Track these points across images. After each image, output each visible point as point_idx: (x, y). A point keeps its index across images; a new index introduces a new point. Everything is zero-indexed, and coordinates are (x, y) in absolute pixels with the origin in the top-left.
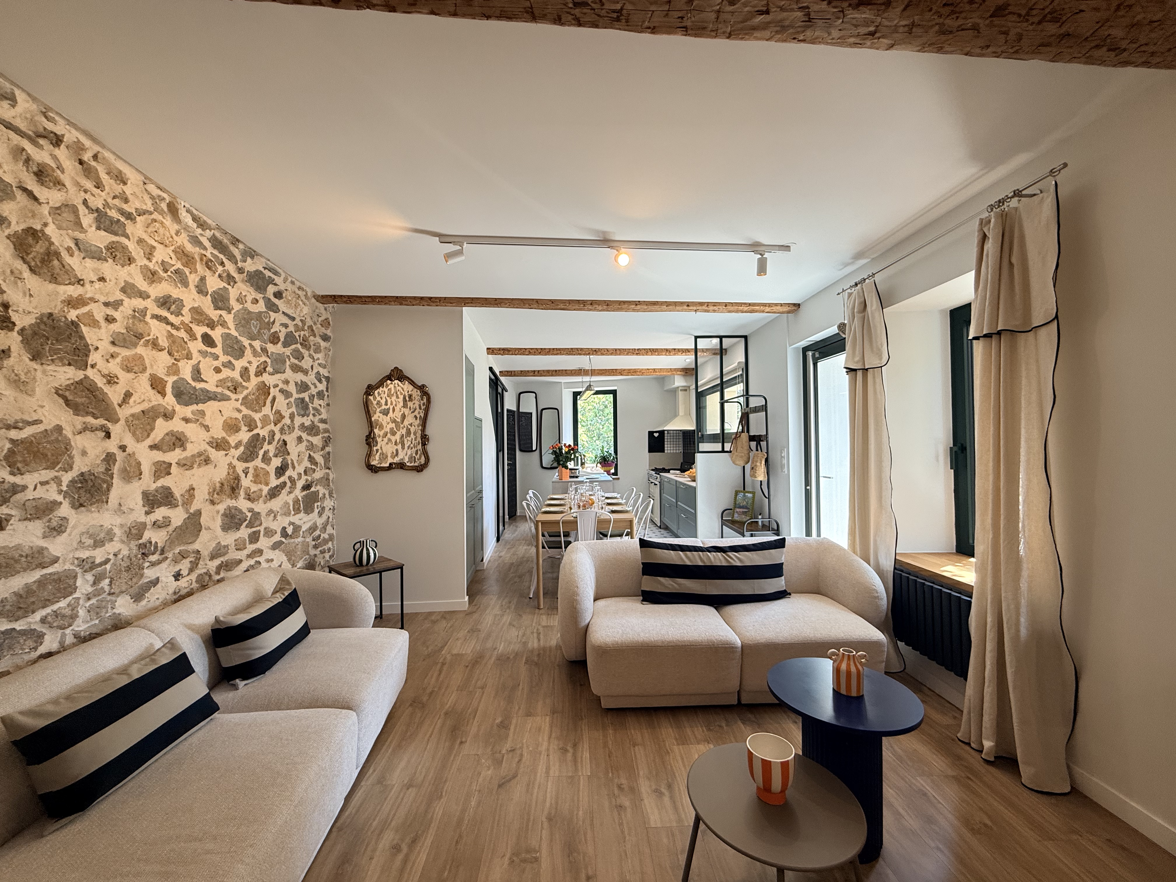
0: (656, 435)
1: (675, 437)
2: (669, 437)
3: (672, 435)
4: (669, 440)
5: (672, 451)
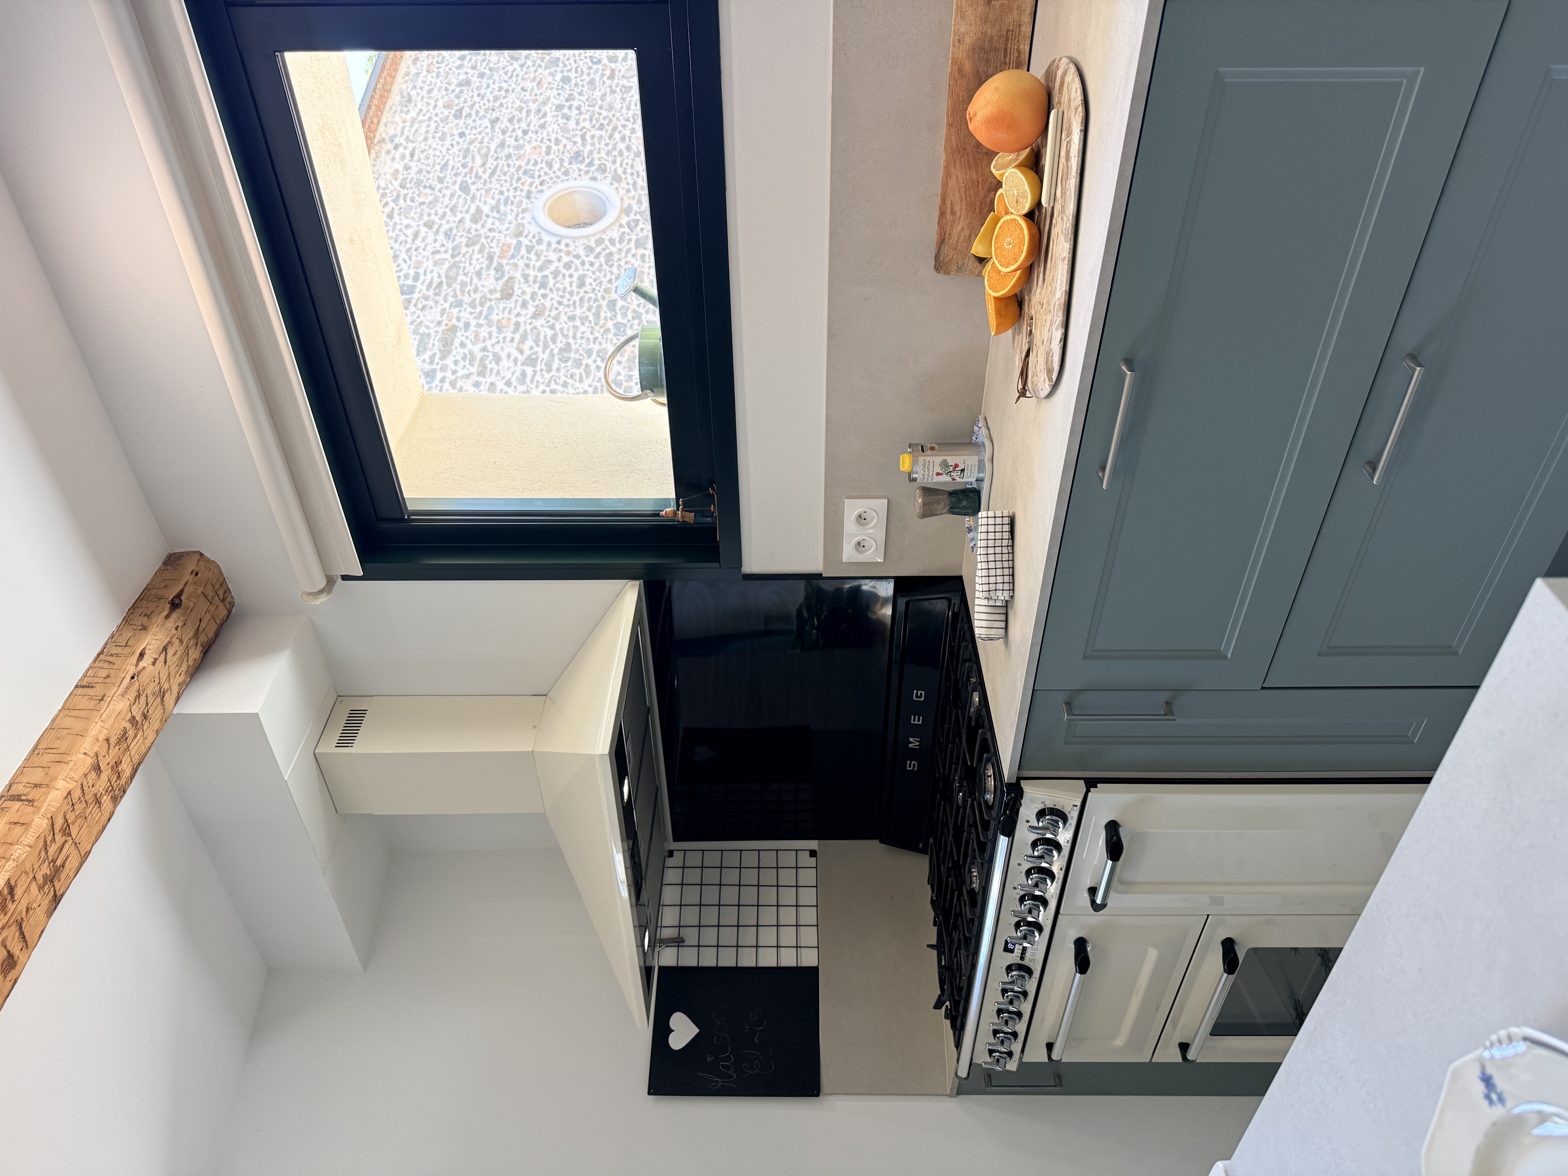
1: (710, 893)
2: (709, 936)
3: (691, 916)
4: (728, 936)
5: (809, 916)
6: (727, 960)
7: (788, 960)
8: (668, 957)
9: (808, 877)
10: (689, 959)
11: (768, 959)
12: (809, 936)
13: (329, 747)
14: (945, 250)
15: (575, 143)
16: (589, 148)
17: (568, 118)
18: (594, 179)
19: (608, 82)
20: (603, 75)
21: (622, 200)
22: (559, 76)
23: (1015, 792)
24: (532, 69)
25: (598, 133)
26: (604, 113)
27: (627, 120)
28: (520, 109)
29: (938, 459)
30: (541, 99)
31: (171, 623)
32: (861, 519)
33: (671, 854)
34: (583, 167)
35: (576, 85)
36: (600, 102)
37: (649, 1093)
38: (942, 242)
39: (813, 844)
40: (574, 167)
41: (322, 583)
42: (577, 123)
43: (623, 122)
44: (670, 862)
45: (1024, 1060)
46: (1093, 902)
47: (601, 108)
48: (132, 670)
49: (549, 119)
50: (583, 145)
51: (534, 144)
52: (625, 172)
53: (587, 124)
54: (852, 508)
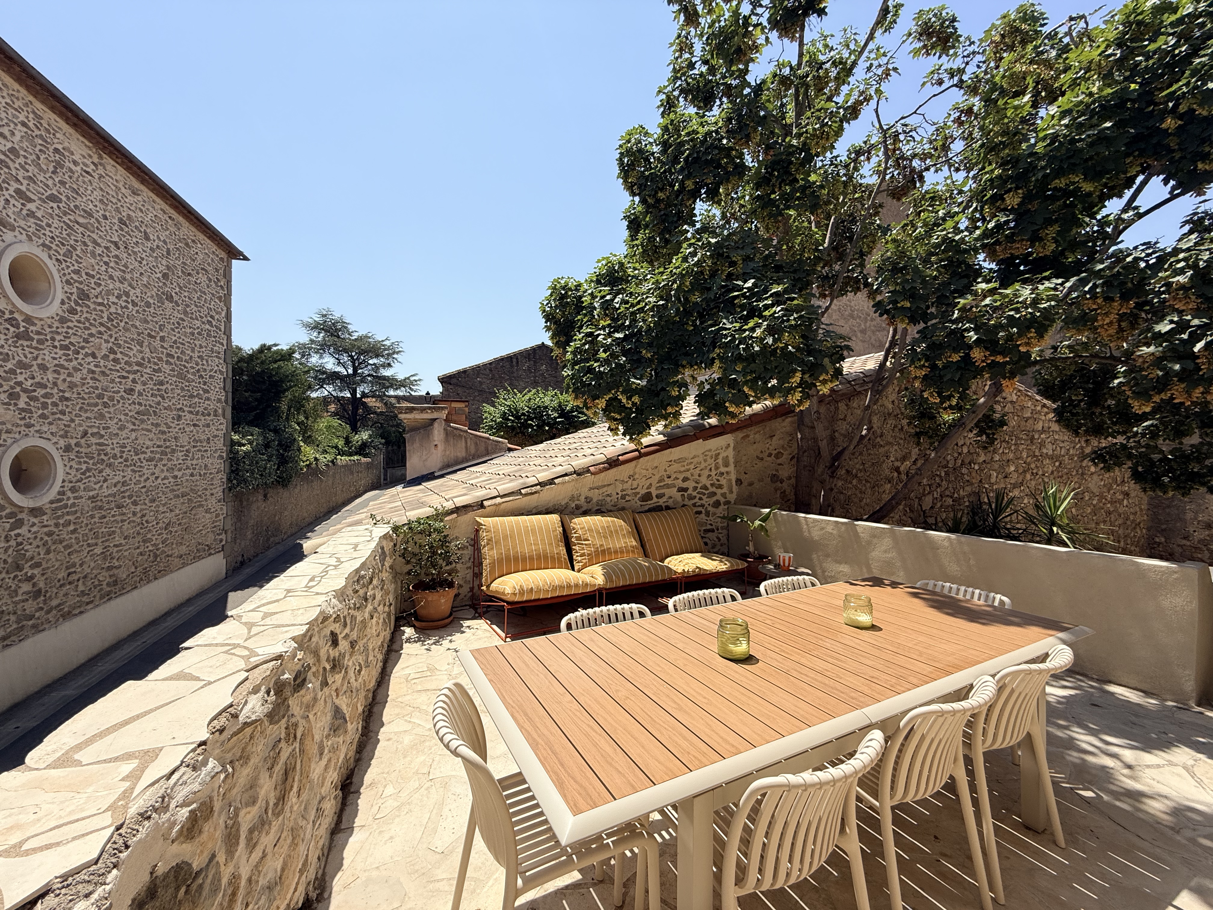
15: (97, 297)
16: (92, 306)
17: (119, 297)
18: (63, 303)
19: (146, 332)
20: (152, 330)
21: (41, 319)
22: (152, 301)
24: (156, 285)
25: (105, 315)
26: (122, 324)
27: (116, 339)
28: (125, 266)
30: (134, 283)
34: (74, 297)
35: (144, 311)
36: (130, 323)
40: (75, 290)
42: (113, 303)
43: (114, 336)
47: (126, 323)
49: (118, 284)
50: (95, 303)
51: (97, 267)
53: (113, 310)
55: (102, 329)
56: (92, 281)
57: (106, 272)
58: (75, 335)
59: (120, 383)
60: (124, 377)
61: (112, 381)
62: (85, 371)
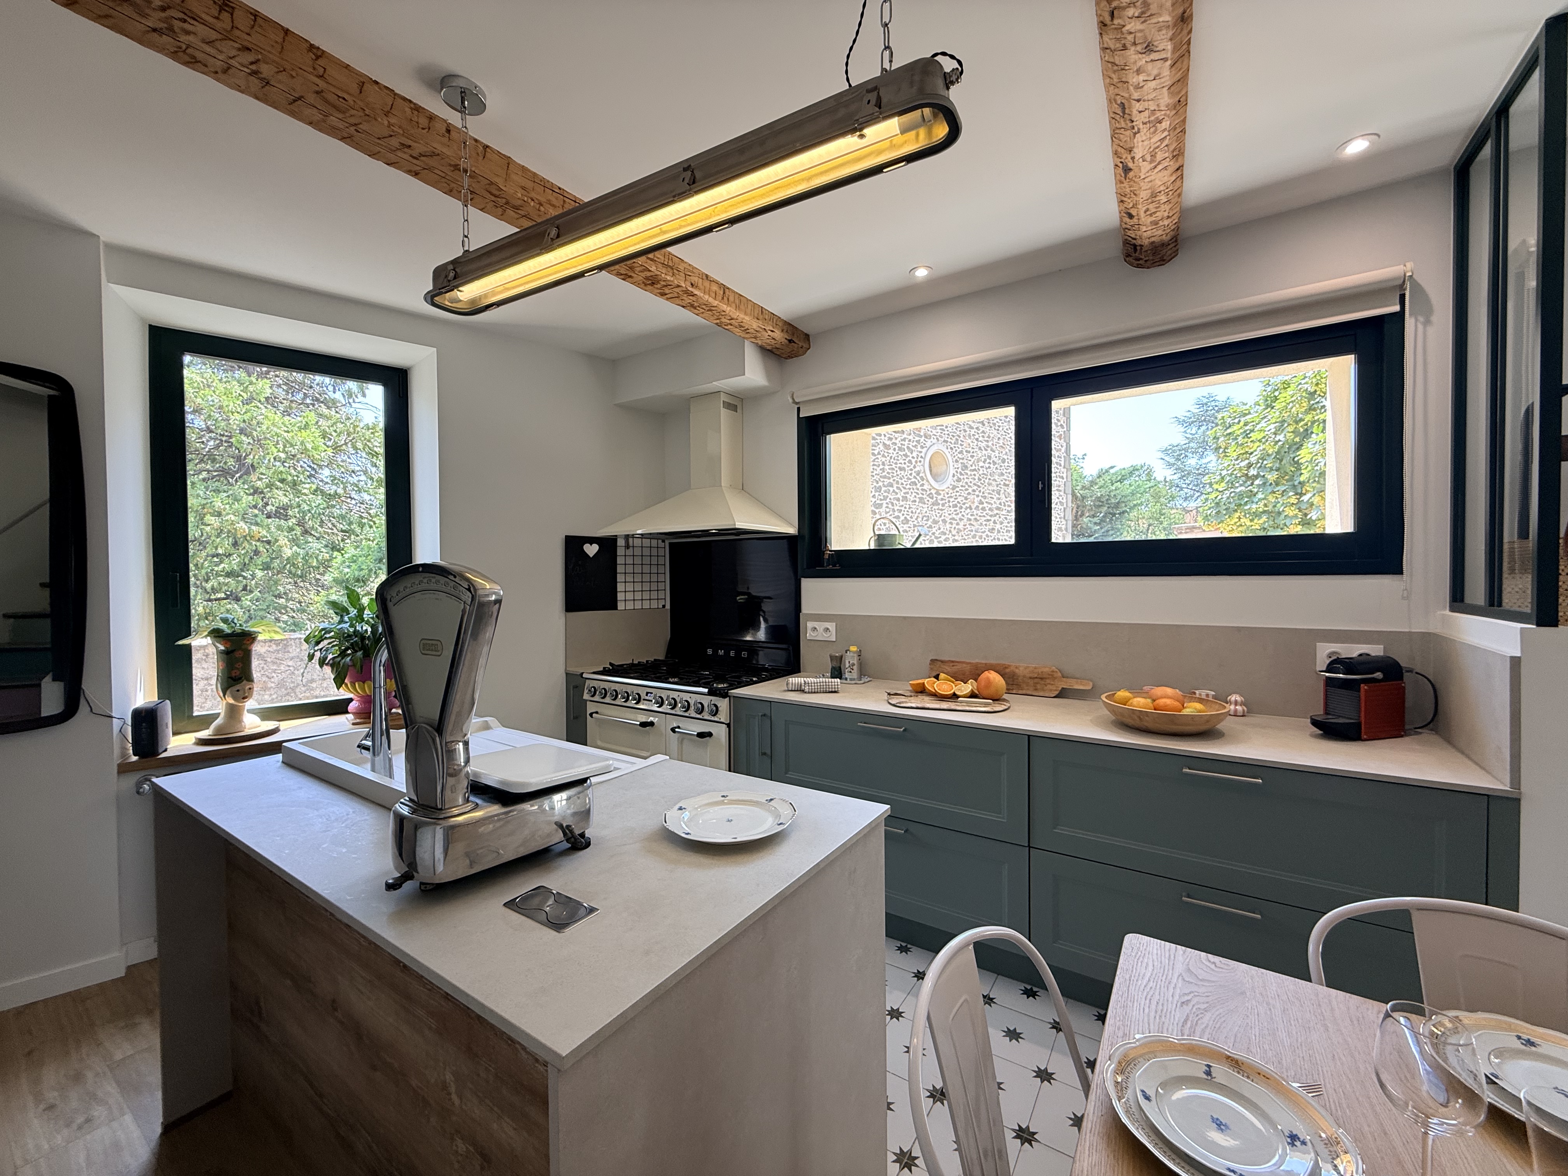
0: (591, 550)
1: (647, 560)
2: (630, 561)
3: (638, 552)
4: (630, 569)
5: (638, 605)
6: (620, 569)
7: (620, 596)
8: (621, 542)
9: (654, 605)
10: (620, 551)
11: (620, 587)
12: (630, 606)
13: (723, 398)
14: (939, 663)
15: (972, 466)
16: (969, 473)
17: (984, 462)
18: (954, 476)
19: (1002, 483)
20: (1006, 480)
21: (943, 490)
22: (1005, 457)
23: (723, 694)
24: (1009, 443)
25: (976, 478)
26: (987, 481)
27: (983, 493)
28: (989, 437)
29: (855, 662)
30: (994, 447)
31: (784, 340)
32: (827, 629)
33: (663, 541)
34: (960, 470)
35: (1001, 466)
36: (992, 478)
37: (566, 536)
38: (942, 662)
39: (668, 606)
40: (960, 465)
41: (797, 400)
42: (982, 467)
43: (982, 491)
44: (660, 541)
45: (588, 702)
46: (676, 728)
47: (990, 479)
48: (767, 329)
49: (984, 452)
50: (971, 470)
51: (971, 444)
52: (957, 492)
53: (981, 472)
54: (832, 626)
55: (975, 488)
56: (969, 455)
57: (977, 445)
58: (960, 496)
59: (986, 525)
60: (988, 520)
61: (981, 524)
62: (965, 520)
